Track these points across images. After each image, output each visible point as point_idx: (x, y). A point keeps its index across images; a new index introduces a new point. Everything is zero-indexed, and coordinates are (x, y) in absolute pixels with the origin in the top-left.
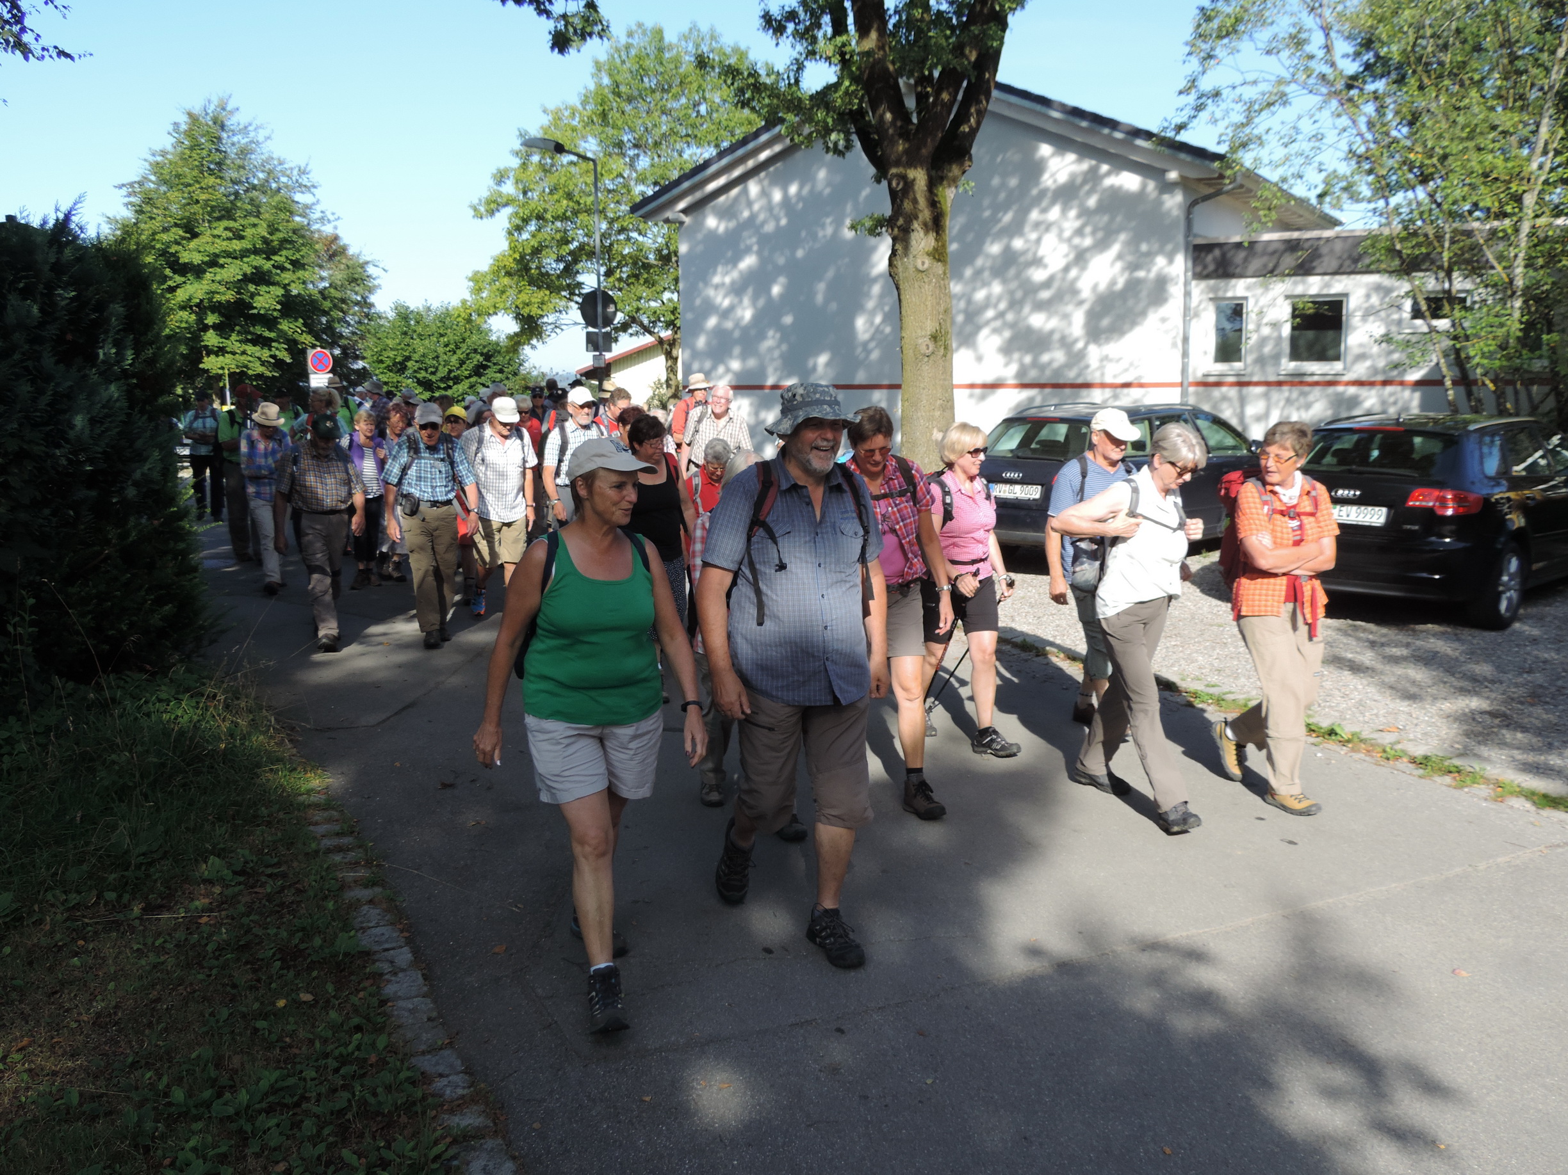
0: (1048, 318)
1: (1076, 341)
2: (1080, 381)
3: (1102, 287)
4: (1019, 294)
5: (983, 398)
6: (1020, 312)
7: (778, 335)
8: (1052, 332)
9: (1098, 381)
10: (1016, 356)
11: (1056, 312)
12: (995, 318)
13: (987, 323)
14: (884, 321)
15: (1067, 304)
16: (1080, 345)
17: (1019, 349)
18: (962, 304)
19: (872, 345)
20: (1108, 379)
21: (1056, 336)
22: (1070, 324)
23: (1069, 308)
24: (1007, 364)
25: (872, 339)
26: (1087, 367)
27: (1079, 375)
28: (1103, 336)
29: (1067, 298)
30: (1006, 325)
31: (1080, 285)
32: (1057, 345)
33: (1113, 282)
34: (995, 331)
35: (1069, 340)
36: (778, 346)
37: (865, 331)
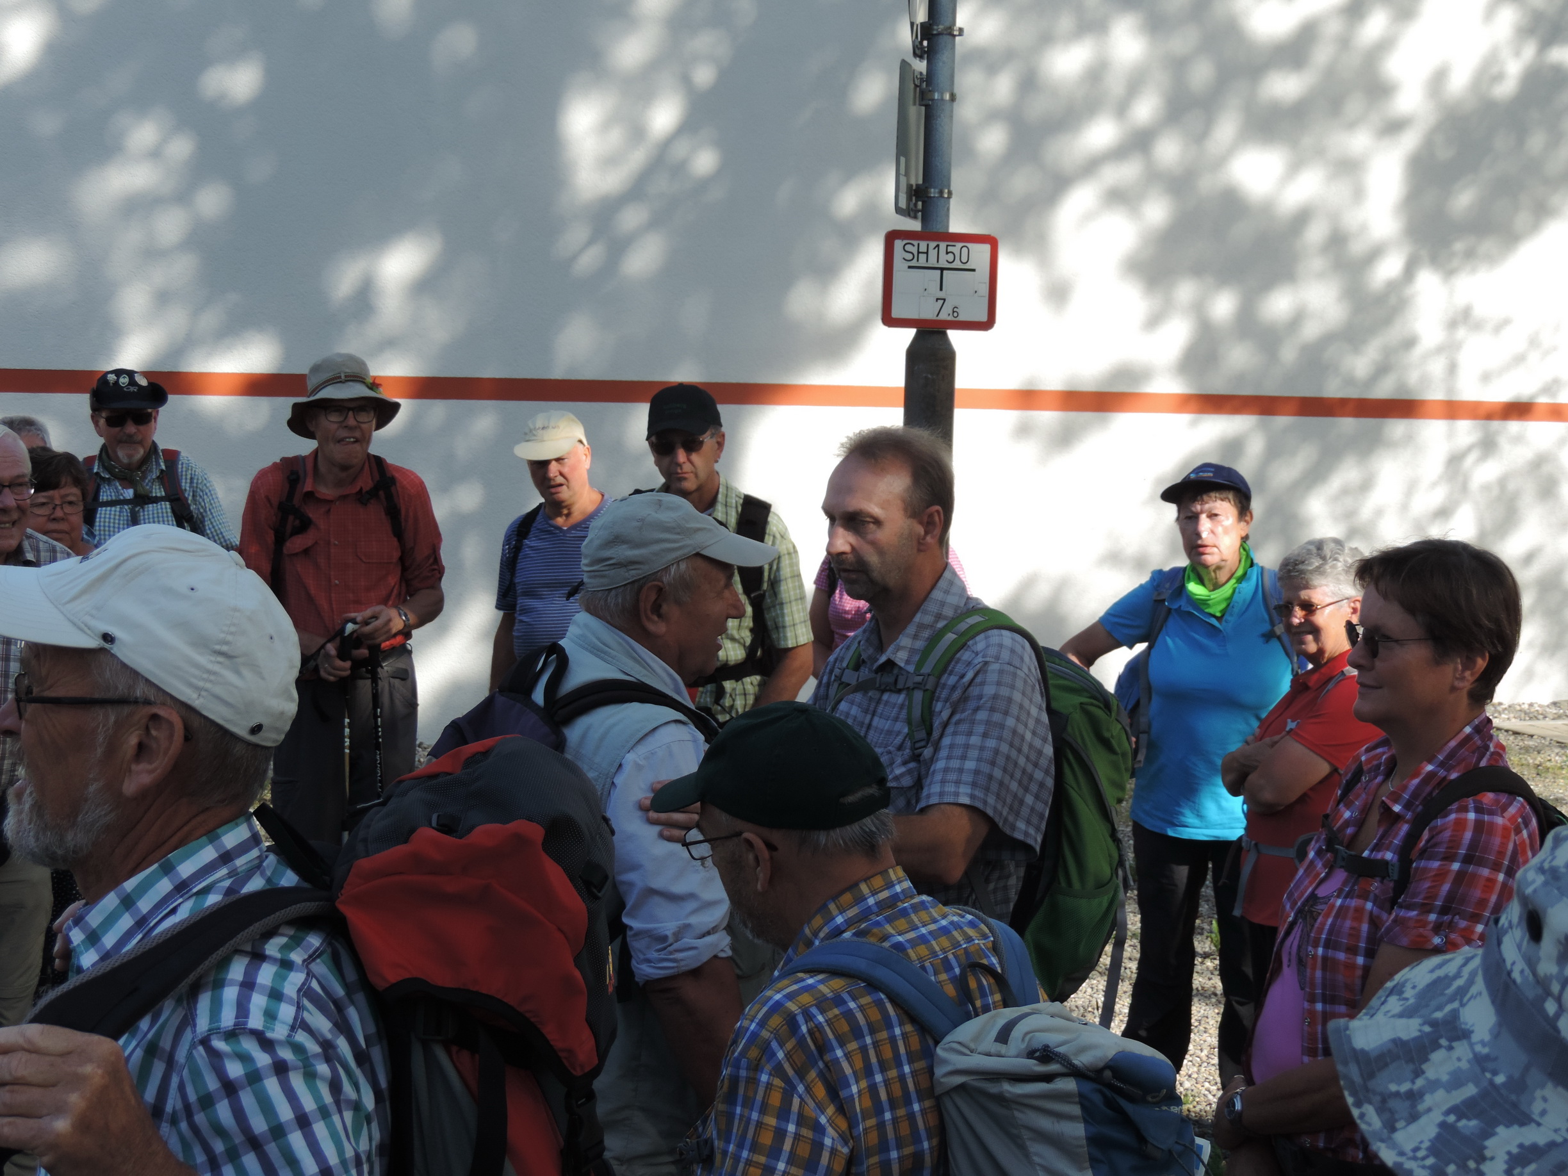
0: (1294, 168)
1: (1375, 254)
2: (1384, 390)
3: (1459, 82)
4: (1202, 74)
5: (1064, 439)
6: (1201, 136)
7: (181, 148)
8: (1302, 217)
9: (1436, 394)
10: (1186, 291)
11: (1320, 153)
12: (1118, 153)
13: (1091, 166)
14: (687, 127)
15: (1352, 126)
16: (1389, 268)
17: (1198, 270)
18: (1003, 88)
19: (632, 218)
20: (1469, 391)
21: (1316, 233)
22: (1359, 194)
23: (1359, 141)
24: (1154, 321)
25: (635, 191)
26: (1410, 343)
27: (1382, 369)
28: (1459, 246)
29: (1354, 106)
30: (1155, 177)
31: (1395, 66)
32: (1317, 263)
33: (1488, 72)
34: (1117, 197)
35: (1357, 248)
36: (182, 197)
37: (609, 161)
